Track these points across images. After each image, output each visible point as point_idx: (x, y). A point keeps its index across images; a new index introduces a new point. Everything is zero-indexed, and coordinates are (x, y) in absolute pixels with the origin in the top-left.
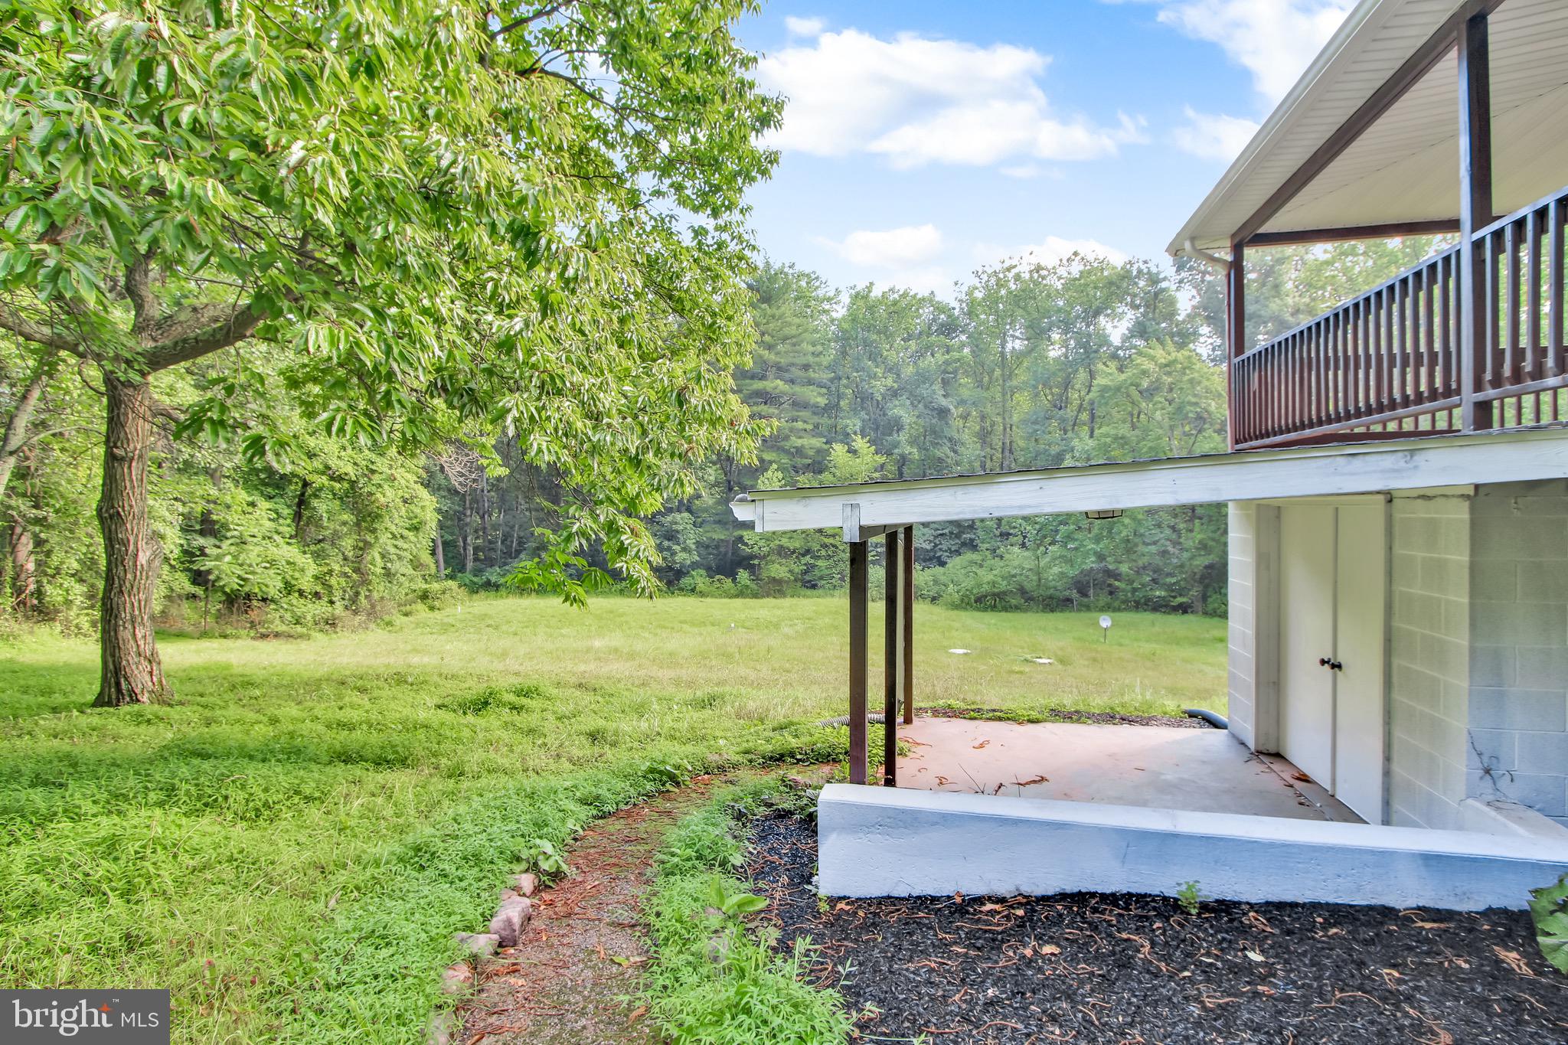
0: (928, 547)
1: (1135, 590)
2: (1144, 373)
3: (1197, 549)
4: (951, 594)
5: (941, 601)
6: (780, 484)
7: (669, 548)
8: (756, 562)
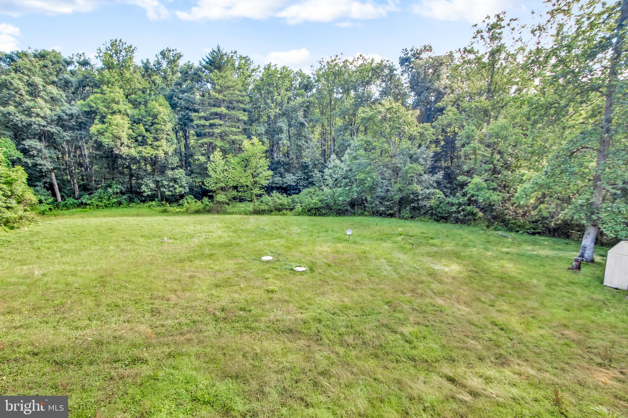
0: (294, 184)
1: (372, 207)
2: (380, 112)
3: (397, 191)
4: (298, 207)
5: (294, 211)
6: (221, 158)
7: (173, 186)
8: (211, 194)
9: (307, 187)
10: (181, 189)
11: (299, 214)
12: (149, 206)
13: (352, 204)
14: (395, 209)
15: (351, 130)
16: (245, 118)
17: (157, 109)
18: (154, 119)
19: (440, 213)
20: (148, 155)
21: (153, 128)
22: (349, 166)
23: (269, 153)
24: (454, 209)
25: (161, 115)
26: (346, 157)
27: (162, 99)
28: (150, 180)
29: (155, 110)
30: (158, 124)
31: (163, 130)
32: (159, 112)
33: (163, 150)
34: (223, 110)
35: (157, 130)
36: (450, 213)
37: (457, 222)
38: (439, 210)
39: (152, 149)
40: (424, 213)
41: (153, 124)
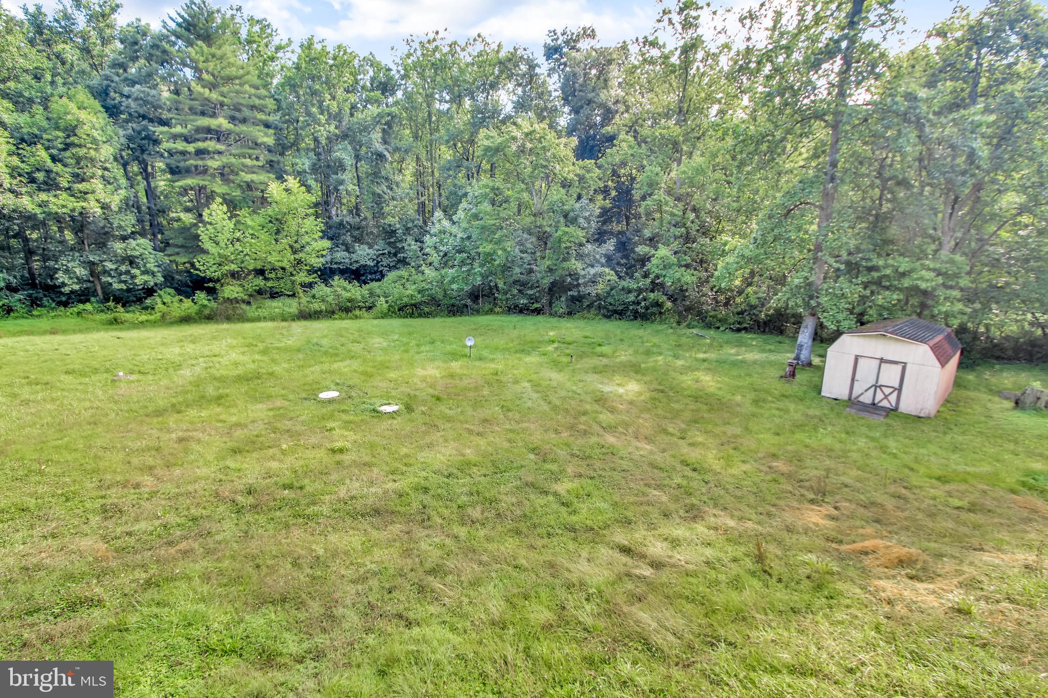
0: (372, 264)
1: (507, 299)
2: (514, 139)
3: (546, 272)
4: (382, 304)
5: (374, 310)
6: (225, 217)
7: (127, 272)
8: (211, 285)
9: (395, 267)
10: (146, 277)
11: (384, 316)
12: (79, 313)
13: (475, 296)
14: (544, 301)
15: (468, 169)
16: (270, 141)
17: (73, 114)
18: (68, 136)
19: (611, 304)
20: (64, 210)
21: (68, 154)
22: (465, 230)
23: (322, 207)
24: (631, 297)
25: (85, 127)
26: (460, 215)
27: (83, 96)
28: (73, 260)
29: (69, 117)
30: (80, 146)
31: (92, 160)
32: (80, 123)
33: (98, 201)
34: (221, 122)
35: (78, 160)
36: (626, 305)
37: (636, 318)
38: (610, 300)
39: (72, 199)
40: (588, 306)
41: (67, 146)
